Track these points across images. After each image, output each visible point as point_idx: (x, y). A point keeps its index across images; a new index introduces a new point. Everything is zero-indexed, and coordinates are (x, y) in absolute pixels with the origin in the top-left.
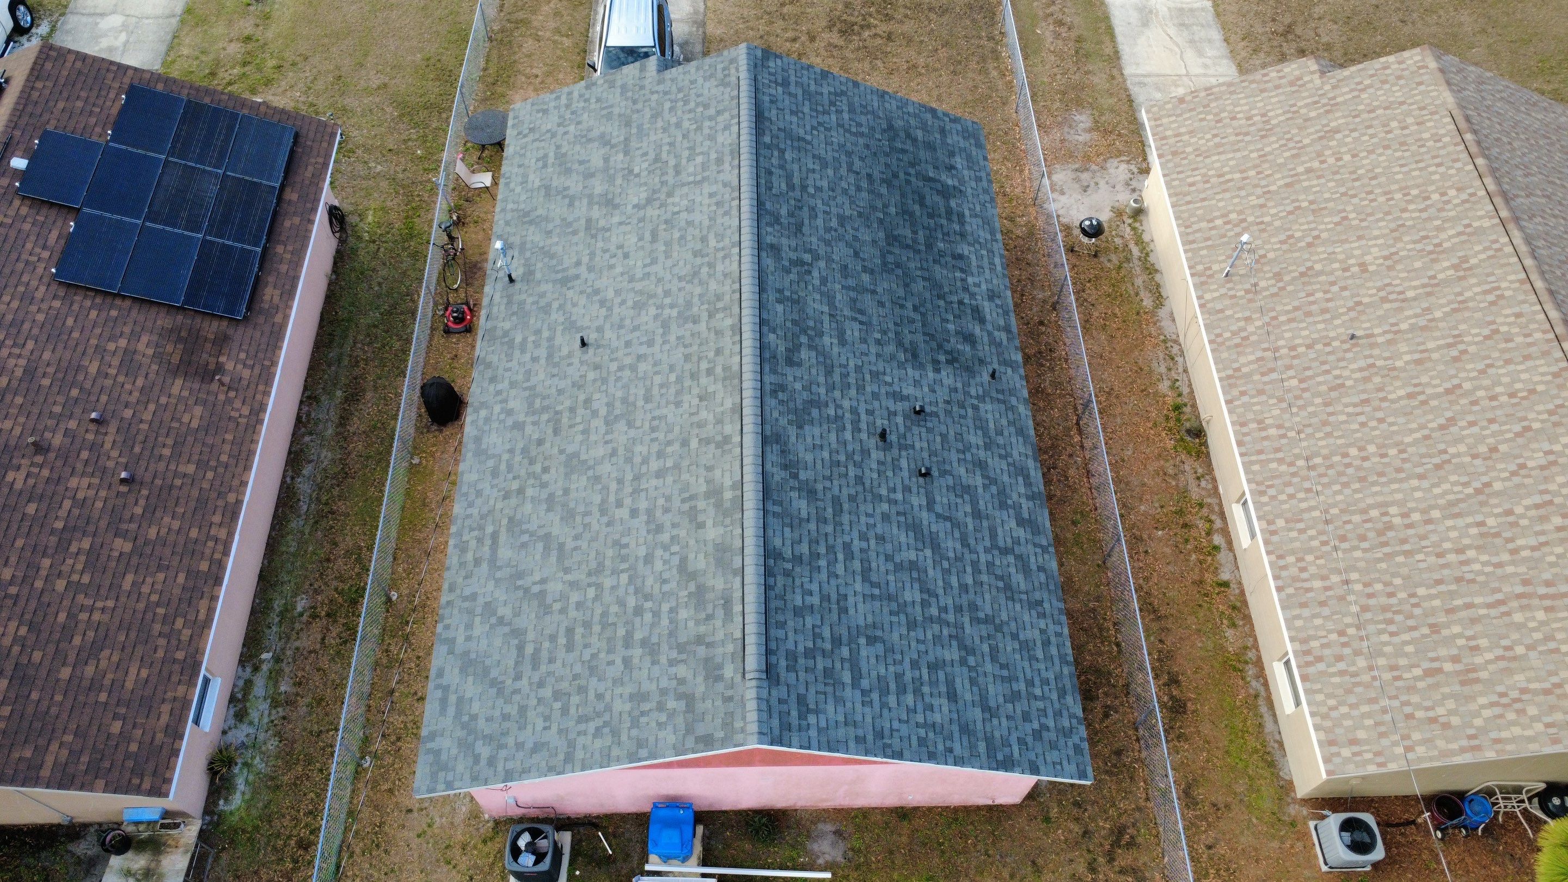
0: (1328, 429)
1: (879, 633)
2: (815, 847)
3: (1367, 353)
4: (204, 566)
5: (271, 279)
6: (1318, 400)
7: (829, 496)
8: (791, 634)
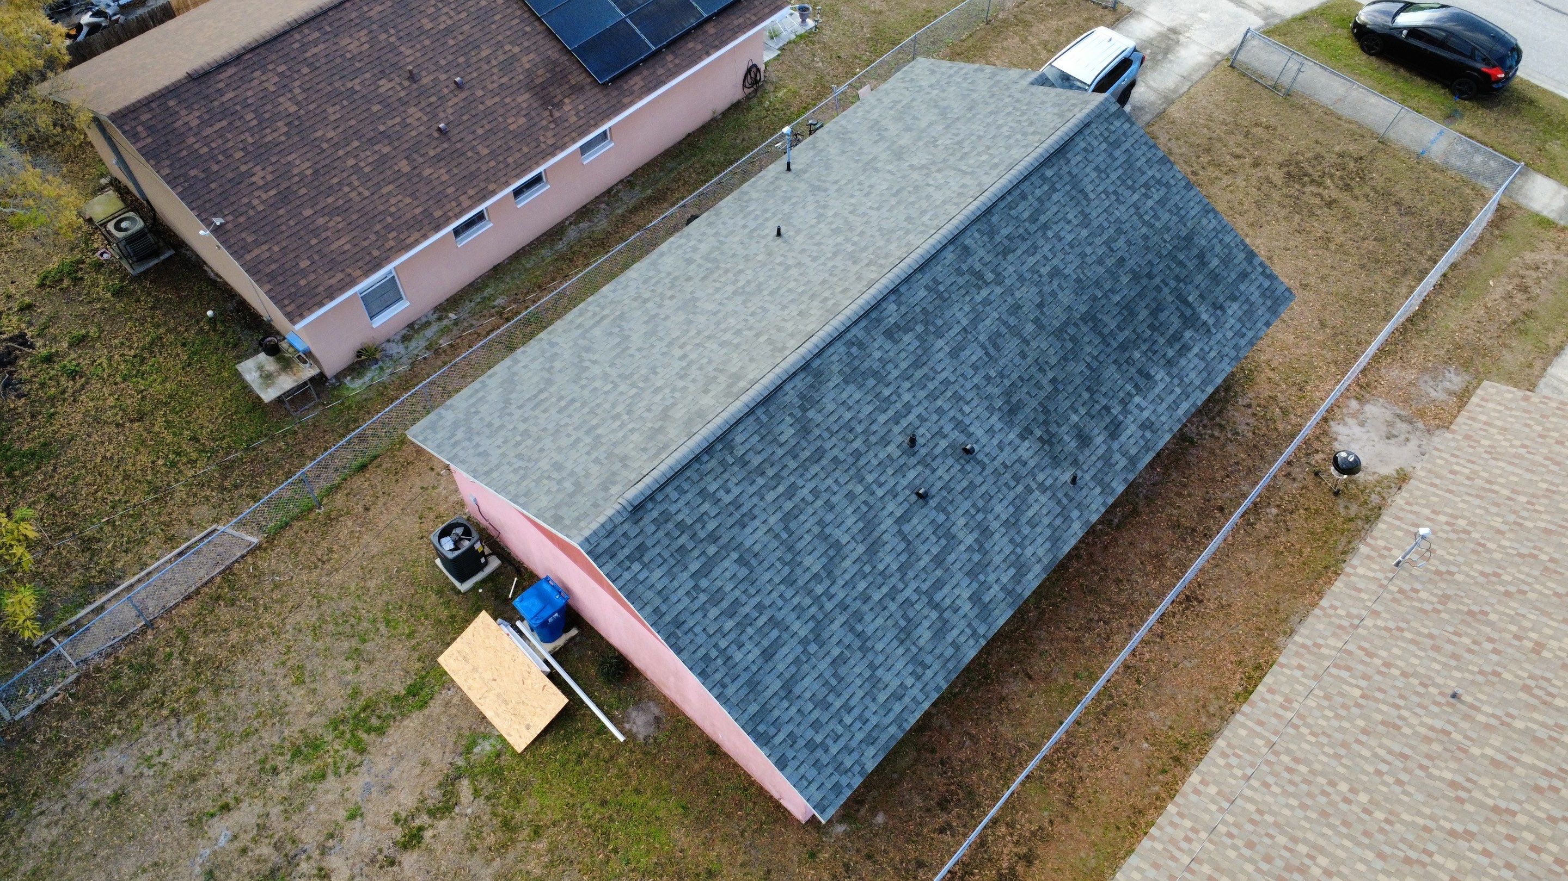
0: (1343, 752)
1: (754, 562)
2: (634, 714)
3: (1455, 719)
4: (438, 214)
5: (645, 73)
6: (1361, 723)
7: (818, 443)
8: (681, 503)
